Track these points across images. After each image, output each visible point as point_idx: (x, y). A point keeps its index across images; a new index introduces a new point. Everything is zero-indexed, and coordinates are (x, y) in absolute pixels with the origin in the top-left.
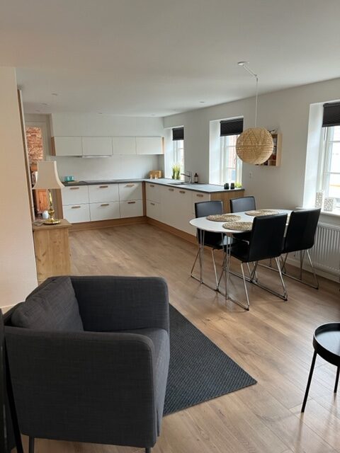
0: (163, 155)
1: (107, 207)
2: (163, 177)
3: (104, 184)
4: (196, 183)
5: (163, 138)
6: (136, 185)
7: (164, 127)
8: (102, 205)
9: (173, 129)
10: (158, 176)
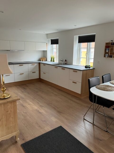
0: (47, 51)
1: (23, 74)
2: (46, 60)
3: (21, 64)
4: (66, 64)
5: (47, 43)
6: (36, 64)
7: (47, 39)
8: (20, 74)
9: (51, 40)
10: (44, 60)
